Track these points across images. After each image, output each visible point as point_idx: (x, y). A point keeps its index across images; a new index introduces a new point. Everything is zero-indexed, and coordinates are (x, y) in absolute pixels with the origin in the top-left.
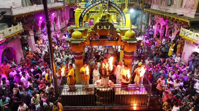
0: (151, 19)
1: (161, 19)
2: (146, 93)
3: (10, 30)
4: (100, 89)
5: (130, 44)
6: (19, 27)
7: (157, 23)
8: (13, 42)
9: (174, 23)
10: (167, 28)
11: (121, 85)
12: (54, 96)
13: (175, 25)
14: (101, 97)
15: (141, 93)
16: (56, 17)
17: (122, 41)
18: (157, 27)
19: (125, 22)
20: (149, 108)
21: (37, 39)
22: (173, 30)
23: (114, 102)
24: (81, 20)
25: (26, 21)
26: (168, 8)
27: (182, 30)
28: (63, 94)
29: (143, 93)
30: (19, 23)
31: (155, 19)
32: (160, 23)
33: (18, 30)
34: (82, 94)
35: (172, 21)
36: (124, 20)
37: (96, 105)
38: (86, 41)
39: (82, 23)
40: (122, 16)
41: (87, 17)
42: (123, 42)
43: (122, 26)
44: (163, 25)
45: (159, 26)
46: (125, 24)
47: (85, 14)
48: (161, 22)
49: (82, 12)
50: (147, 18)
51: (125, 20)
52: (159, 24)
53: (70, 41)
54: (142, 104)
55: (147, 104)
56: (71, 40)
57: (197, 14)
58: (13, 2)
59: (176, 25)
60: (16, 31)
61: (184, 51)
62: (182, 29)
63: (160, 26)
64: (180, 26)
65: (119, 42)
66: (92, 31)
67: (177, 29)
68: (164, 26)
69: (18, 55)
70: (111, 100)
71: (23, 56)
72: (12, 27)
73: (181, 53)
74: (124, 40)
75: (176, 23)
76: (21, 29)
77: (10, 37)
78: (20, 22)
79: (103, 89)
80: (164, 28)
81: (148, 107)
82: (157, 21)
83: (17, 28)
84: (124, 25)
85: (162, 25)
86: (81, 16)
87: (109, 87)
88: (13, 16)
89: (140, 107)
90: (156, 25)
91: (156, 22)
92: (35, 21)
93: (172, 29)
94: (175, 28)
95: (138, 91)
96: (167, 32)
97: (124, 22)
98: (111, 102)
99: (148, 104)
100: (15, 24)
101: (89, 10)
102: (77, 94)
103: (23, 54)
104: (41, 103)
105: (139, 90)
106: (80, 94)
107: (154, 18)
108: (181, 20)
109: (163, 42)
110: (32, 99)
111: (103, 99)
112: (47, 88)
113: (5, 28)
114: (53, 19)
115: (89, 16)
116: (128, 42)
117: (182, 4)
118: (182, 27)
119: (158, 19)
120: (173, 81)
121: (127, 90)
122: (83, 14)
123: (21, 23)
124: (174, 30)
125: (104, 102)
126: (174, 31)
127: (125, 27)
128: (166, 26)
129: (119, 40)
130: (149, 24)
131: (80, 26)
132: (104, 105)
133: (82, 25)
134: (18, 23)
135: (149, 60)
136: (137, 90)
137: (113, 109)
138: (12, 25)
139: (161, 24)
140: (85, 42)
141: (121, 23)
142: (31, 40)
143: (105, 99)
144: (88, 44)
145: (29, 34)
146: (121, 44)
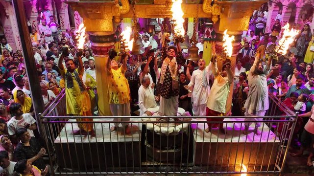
4: (157, 128)
14: (159, 149)
17: (212, 3)
18: (274, 11)
23: (191, 160)
28: (62, 139)
32: (281, 1)
37: (145, 168)
42: (215, 5)
52: (279, 4)
65: (205, 5)
68: (292, 5)
90: (271, 8)
98: (185, 163)
99: (280, 169)
111: (164, 155)
125: (166, 162)
129: (206, 1)
132: (165, 168)
142: (11, 28)
143: (169, 153)
144: (125, 12)
145: (6, 14)
146: (210, 12)
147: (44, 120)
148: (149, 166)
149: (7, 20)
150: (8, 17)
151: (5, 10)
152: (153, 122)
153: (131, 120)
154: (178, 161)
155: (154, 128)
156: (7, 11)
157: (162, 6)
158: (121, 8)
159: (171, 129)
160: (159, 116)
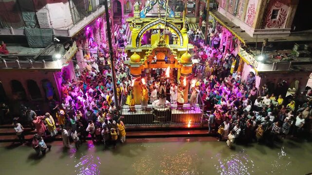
3: (69, 53)
4: (158, 109)
6: (74, 47)
7: (223, 32)
11: (177, 105)
14: (159, 116)
16: (102, 21)
18: (224, 36)
20: (202, 126)
22: (236, 45)
23: (170, 120)
24: (138, 40)
26: (233, 17)
27: (241, 50)
33: (74, 50)
34: (142, 113)
37: (154, 123)
38: (144, 64)
39: (139, 43)
40: (179, 36)
42: (179, 65)
43: (179, 45)
44: (228, 36)
47: (142, 34)
49: (139, 32)
51: (183, 40)
52: (225, 33)
53: (129, 64)
54: (196, 122)
57: (255, 33)
58: (65, 19)
60: (72, 52)
65: (175, 64)
68: (230, 37)
70: (168, 119)
72: (70, 49)
73: (241, 71)
74: (181, 63)
76: (76, 49)
78: (75, 41)
79: (161, 110)
80: (230, 39)
81: (201, 124)
82: (223, 29)
84: (181, 45)
86: (138, 36)
87: (166, 107)
88: (70, 38)
90: (222, 34)
93: (235, 43)
94: (238, 43)
97: (182, 42)
99: (201, 122)
101: (146, 30)
102: (137, 114)
104: (106, 122)
105: (194, 109)
110: (98, 118)
111: (161, 118)
112: (110, 108)
114: (99, 26)
116: (184, 66)
117: (245, 18)
120: (225, 101)
121: (182, 110)
122: (140, 34)
123: (75, 43)
125: (161, 121)
127: (182, 47)
131: (137, 46)
132: (161, 123)
133: (139, 45)
136: (192, 109)
137: (170, 126)
138: (70, 47)
139: (227, 34)
140: (143, 66)
142: (80, 56)
143: (163, 118)
146: (177, 67)
154: (165, 120)
158: (145, 66)
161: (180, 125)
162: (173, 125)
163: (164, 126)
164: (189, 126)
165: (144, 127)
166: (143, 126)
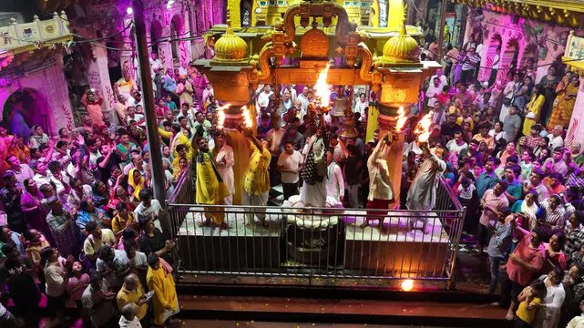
0: (473, 22)
1: (505, 20)
2: (445, 240)
3: (28, 31)
4: (300, 222)
5: (397, 76)
6: (57, 23)
7: (491, 35)
8: (42, 75)
9: (545, 26)
10: (523, 45)
12: (152, 235)
13: (549, 32)
14: (301, 246)
15: (427, 239)
16: (180, 14)
17: (372, 68)
18: (491, 46)
19: (387, 13)
20: (452, 287)
21: (116, 74)
22: (541, 51)
23: (340, 262)
24: (247, 5)
25: (83, 13)
27: (574, 44)
28: (183, 231)
29: (436, 239)
30: (60, 14)
31: (483, 24)
32: (501, 33)
33: (56, 34)
35: (540, 20)
36: (383, 7)
37: (284, 269)
38: (257, 67)
39: (250, 17)
41: (270, 8)
42: (375, 72)
43: (375, 26)
44: (509, 38)
45: (497, 43)
46: (387, 19)
48: (504, 30)
50: (459, 23)
51: (388, 9)
52: (498, 37)
53: (207, 65)
54: (429, 274)
55: (445, 275)
56: (211, 64)
59: (551, 34)
60: (46, 36)
61: (575, 115)
62: (572, 39)
63: (501, 43)
64: (564, 36)
65: (362, 71)
66: (277, 32)
67: (556, 48)
68: (513, 43)
69: (56, 116)
70: (332, 258)
71: (72, 120)
72: (35, 23)
74: (381, 66)
75: (554, 27)
76: (64, 34)
77: (27, 52)
78: (63, 12)
79: (308, 223)
80: (513, 49)
81: (449, 282)
82: (490, 27)
83: (50, 29)
84: (383, 23)
85: (505, 39)
89: (423, 284)
90: (487, 42)
91: (487, 32)
92: (109, 14)
93: (539, 47)
94: (549, 45)
95: (419, 233)
96: (524, 59)
97: (384, 15)
98: (332, 263)
99: (449, 275)
100: (45, 16)
103: (71, 116)
106: (234, 235)
107: (481, 16)
108: (571, 9)
109: (505, 91)
110: (87, 241)
111: (307, 254)
113: (12, 22)
114: (170, 20)
115: (276, 7)
116: (392, 71)
118: (575, 34)
119: (495, 22)
123: (64, 16)
124: (546, 50)
125: (309, 263)
126: (545, 54)
127: (385, 30)
128: (520, 42)
129: (364, 67)
130: (466, 40)
131: (242, 25)
132: (309, 271)
133: (250, 23)
134: (56, 13)
135: (459, 143)
136: (416, 229)
137: (338, 284)
138: (36, 16)
139: (503, 37)
140: (256, 71)
141: (373, 19)
142: (98, 75)
143: (314, 252)
144: (264, 78)
145: (92, 55)
146: (369, 80)
147: (170, 208)
148: (289, 268)
149: (93, 64)
150: (95, 60)
151: (92, 51)
152: (295, 214)
153: (268, 210)
154: (324, 262)
155: (295, 222)
156: (94, 52)
157: (311, 71)
158: (260, 73)
159: (316, 224)
160: (302, 206)
161: (375, 281)
162: (349, 281)
163: (318, 281)
164: (408, 285)
165: (252, 281)
166: (249, 277)
